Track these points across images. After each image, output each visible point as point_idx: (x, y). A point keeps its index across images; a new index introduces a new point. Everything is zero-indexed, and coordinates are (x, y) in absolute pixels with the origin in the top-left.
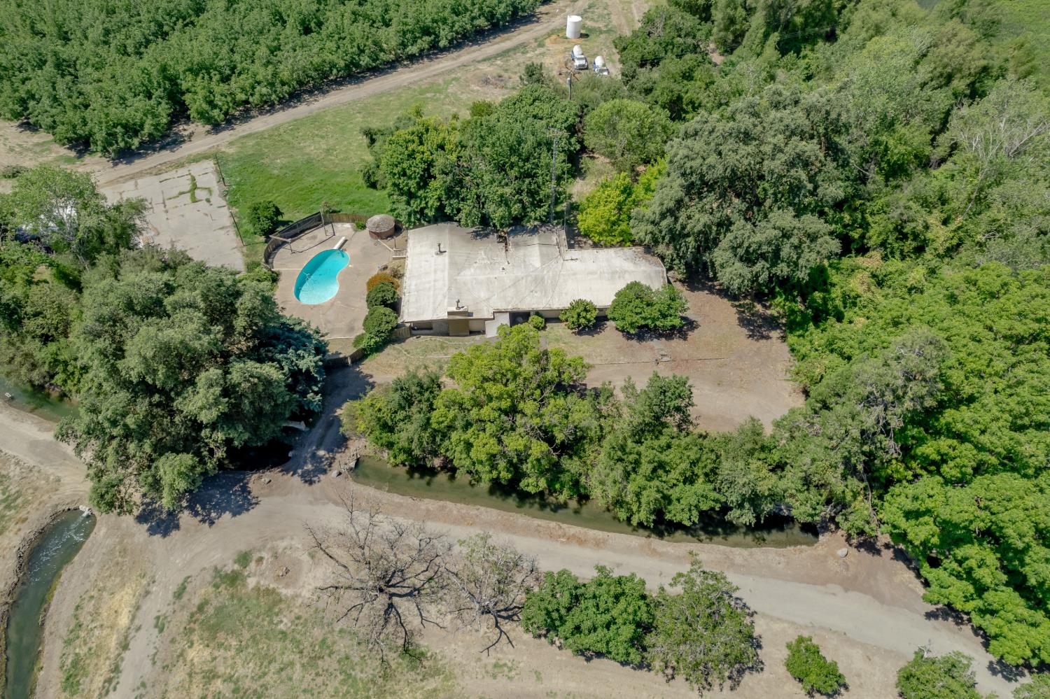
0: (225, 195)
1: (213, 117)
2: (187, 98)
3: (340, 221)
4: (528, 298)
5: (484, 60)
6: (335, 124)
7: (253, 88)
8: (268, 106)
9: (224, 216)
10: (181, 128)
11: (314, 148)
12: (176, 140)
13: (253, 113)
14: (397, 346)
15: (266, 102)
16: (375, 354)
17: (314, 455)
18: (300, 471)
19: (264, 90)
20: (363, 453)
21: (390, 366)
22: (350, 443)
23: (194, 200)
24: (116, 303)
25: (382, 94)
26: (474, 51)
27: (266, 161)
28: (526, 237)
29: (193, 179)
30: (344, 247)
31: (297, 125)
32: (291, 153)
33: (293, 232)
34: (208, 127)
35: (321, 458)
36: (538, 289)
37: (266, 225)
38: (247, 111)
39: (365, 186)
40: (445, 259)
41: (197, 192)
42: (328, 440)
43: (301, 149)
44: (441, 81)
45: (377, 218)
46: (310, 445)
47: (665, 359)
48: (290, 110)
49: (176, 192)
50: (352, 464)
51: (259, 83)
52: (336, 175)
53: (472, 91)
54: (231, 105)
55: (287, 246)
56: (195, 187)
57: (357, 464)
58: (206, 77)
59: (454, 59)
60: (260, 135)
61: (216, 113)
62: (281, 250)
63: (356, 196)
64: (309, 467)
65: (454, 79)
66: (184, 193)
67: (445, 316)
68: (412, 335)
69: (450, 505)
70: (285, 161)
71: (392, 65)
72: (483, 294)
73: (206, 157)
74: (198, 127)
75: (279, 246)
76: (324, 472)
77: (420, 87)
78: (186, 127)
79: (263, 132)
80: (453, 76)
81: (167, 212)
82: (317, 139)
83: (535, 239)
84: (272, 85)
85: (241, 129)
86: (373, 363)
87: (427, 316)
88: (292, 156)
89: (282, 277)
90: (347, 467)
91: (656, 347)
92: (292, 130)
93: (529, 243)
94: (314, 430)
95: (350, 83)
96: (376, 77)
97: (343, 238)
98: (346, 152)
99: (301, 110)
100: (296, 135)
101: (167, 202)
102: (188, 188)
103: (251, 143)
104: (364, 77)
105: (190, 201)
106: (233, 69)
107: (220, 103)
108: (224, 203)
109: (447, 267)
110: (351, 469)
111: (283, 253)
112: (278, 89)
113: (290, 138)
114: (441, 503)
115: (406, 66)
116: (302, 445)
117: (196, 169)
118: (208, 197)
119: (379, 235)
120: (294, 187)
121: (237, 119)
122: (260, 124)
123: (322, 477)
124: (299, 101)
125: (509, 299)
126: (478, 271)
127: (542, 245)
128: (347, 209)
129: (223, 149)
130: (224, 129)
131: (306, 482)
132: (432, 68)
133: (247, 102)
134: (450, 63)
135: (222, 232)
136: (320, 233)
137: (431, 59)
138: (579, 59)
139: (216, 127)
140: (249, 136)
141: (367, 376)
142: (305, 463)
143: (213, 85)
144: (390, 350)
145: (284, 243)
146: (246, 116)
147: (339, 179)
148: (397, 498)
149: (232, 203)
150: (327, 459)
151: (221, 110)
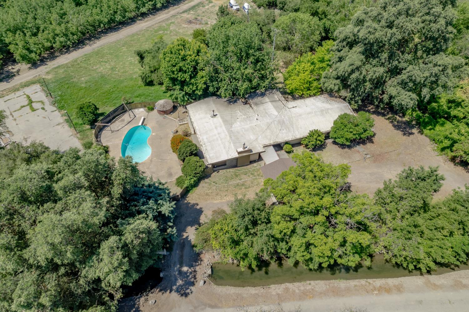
0: (54, 104)
1: (31, 59)
2: (12, 48)
3: (136, 107)
4: (280, 135)
5: (184, 12)
6: (111, 54)
7: (54, 38)
8: (66, 49)
9: (58, 117)
10: (10, 68)
11: (103, 69)
12: (9, 75)
13: (56, 54)
14: (206, 180)
15: (64, 46)
16: (194, 189)
17: (180, 272)
18: (174, 288)
19: (62, 39)
20: (213, 261)
21: (207, 194)
22: (202, 256)
23: (33, 110)
24: (10, 198)
25: (133, 35)
26: (176, 8)
27: (75, 80)
28: (260, 98)
29: (28, 97)
30: (145, 123)
31: (87, 57)
32: (89, 73)
33: (108, 119)
34: (29, 65)
35: (186, 273)
36: (283, 128)
37: (91, 117)
38: (52, 53)
39: (143, 85)
40: (218, 119)
41: (33, 104)
42: (185, 258)
43: (95, 70)
44: (164, 24)
45: (161, 102)
46: (175, 265)
47: (368, 156)
48: (80, 50)
49: (18, 107)
50: (209, 272)
51: (57, 35)
52: (122, 82)
53: (184, 27)
54: (42, 49)
55: (108, 128)
56: (31, 102)
57: (212, 271)
58: (21, 34)
59: (166, 13)
60: (66, 66)
61: (33, 55)
62: (104, 132)
63: (140, 92)
64: (180, 282)
65: (171, 23)
66: (24, 106)
67: (236, 155)
68: (214, 171)
69: (290, 285)
70: (87, 78)
71: (133, 20)
72: (252, 137)
73: (32, 83)
74: (23, 66)
75: (101, 129)
76: (193, 284)
77: (154, 29)
78: (13, 67)
79: (67, 64)
80: (170, 21)
81: (15, 120)
82: (103, 63)
83: (266, 99)
84: (66, 35)
85: (51, 64)
86: (194, 194)
87: (224, 157)
88: (90, 75)
89: (110, 149)
90: (206, 275)
91: (360, 150)
92: (85, 60)
93: (264, 101)
94: (173, 253)
95: (111, 32)
96: (125, 27)
97: (143, 118)
98: (124, 68)
99: (87, 49)
100: (89, 63)
101: (13, 114)
102: (26, 103)
103: (61, 71)
104: (119, 28)
105: (30, 111)
106: (38, 29)
107: (35, 49)
108: (55, 109)
109: (222, 124)
110: (209, 276)
111: (105, 134)
112: (71, 38)
113: (86, 65)
114: (283, 286)
115: (141, 20)
116: (169, 266)
117: (28, 90)
118: (42, 106)
119: (164, 112)
120: (98, 93)
121: (47, 59)
122: (63, 60)
123: (192, 288)
124: (84, 45)
125: (269, 137)
126: (242, 123)
127: (271, 101)
128: (137, 100)
129: (44, 77)
130: (40, 65)
131: (182, 295)
132: (156, 19)
133: (52, 48)
134: (165, 15)
135: (59, 127)
136: (126, 117)
137: (154, 15)
138: (235, 6)
139: (34, 65)
140: (58, 67)
141: (194, 205)
142: (176, 280)
143: (27, 38)
144: (202, 184)
145: (104, 127)
146: (52, 56)
147: (125, 84)
148: (252, 290)
149: (61, 108)
150: (191, 273)
151: (36, 54)
